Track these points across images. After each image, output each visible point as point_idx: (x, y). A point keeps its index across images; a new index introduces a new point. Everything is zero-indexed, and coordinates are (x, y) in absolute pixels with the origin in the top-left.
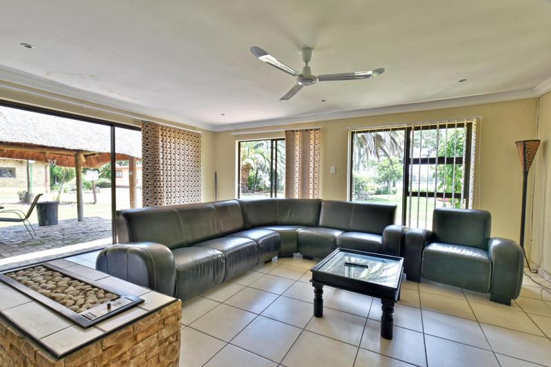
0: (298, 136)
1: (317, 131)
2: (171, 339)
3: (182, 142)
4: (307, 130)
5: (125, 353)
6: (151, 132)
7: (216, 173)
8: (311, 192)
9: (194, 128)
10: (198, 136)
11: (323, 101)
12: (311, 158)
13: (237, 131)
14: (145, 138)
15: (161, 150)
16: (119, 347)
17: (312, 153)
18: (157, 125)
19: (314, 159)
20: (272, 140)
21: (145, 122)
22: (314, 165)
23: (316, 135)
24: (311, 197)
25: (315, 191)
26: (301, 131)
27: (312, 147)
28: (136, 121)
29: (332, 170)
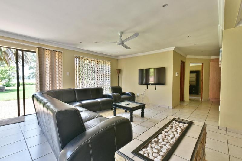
1: (60, 53)
4: (53, 51)
8: (57, 85)
11: (80, 42)
12: (57, 67)
17: (57, 64)
19: (59, 67)
22: (59, 70)
23: (60, 55)
24: (58, 88)
25: (60, 85)
26: (50, 50)
27: (57, 61)
29: (68, 74)
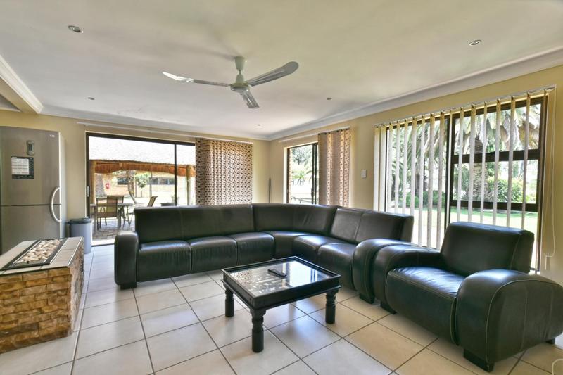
0: (330, 139)
1: (347, 131)
2: (60, 293)
3: (232, 152)
4: (338, 131)
5: (16, 290)
6: (203, 146)
7: (270, 180)
8: (341, 198)
9: (247, 140)
10: (250, 146)
11: (328, 99)
12: (342, 161)
13: (285, 138)
14: (198, 152)
15: (212, 161)
16: (11, 286)
17: (342, 155)
18: (208, 140)
19: (344, 162)
20: (314, 144)
21: (198, 139)
22: (344, 168)
23: (346, 135)
24: (341, 204)
25: (345, 197)
26: (333, 132)
27: (342, 149)
28: (191, 139)
29: (363, 174)
